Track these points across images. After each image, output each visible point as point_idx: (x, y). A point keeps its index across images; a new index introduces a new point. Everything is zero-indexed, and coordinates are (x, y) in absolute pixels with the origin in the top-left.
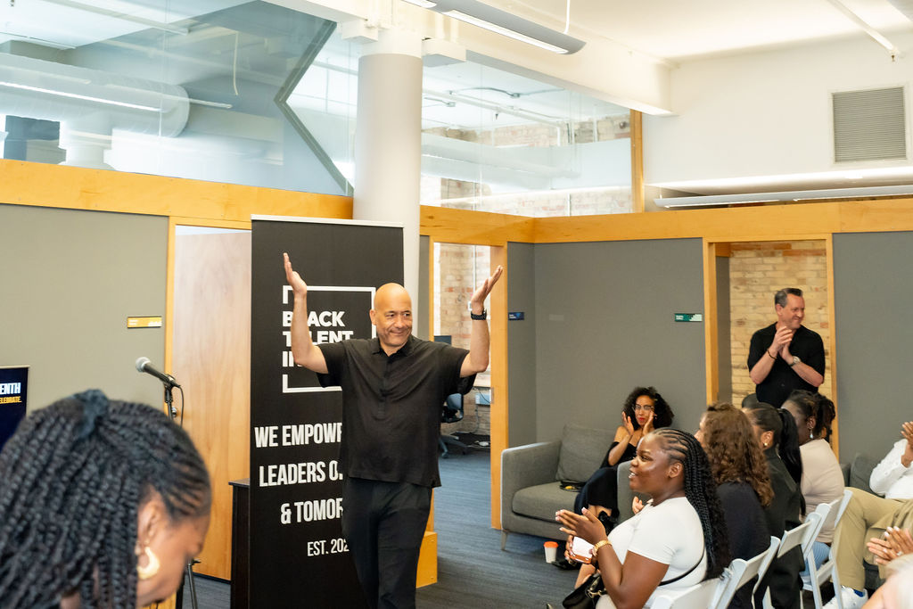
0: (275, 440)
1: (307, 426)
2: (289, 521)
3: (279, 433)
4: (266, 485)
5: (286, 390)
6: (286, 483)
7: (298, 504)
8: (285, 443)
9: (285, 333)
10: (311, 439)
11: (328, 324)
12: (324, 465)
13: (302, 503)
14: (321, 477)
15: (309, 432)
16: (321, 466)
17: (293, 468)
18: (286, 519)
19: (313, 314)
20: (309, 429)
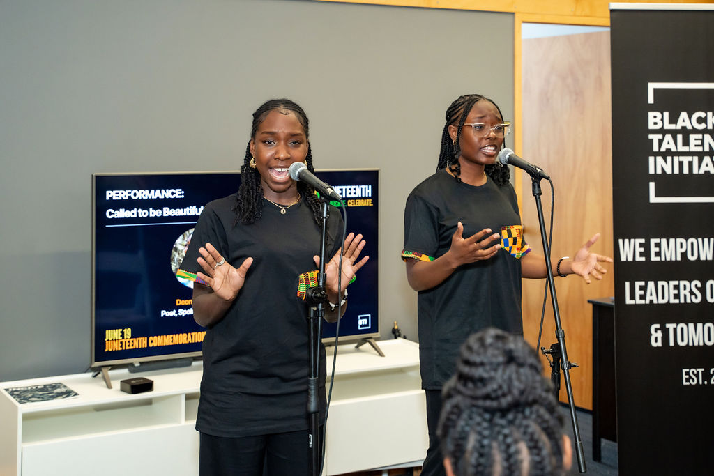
0: (641, 254)
1: (679, 240)
2: (659, 344)
3: (646, 246)
4: (633, 302)
5: (653, 199)
6: (655, 302)
7: (671, 326)
8: (653, 258)
9: (651, 136)
10: (684, 255)
11: (702, 126)
13: (674, 325)
14: (696, 297)
15: (681, 247)
16: (696, 285)
17: (663, 286)
18: (656, 341)
19: (683, 115)
20: (681, 244)
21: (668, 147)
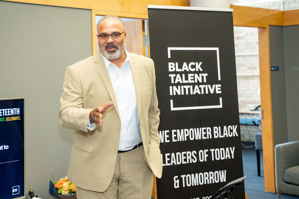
0: (168, 139)
2: (178, 187)
3: (170, 134)
5: (173, 109)
6: (175, 164)
7: (183, 176)
8: (174, 140)
9: (170, 75)
10: (188, 137)
11: (193, 70)
12: (196, 153)
13: (185, 176)
14: (195, 160)
15: (187, 134)
16: (194, 153)
17: (179, 155)
18: (176, 185)
19: (185, 64)
20: (186, 131)
21: (179, 81)
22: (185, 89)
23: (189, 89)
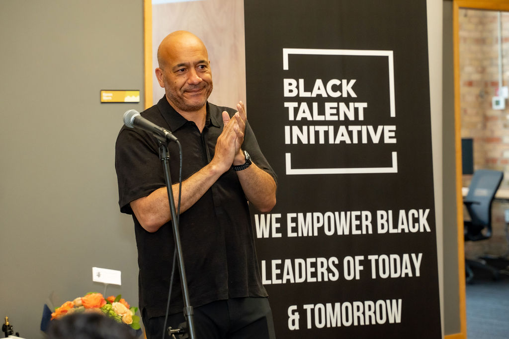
0: (278, 230)
1: (316, 215)
2: (297, 327)
3: (283, 221)
4: (269, 282)
5: (290, 171)
6: (292, 281)
7: (308, 307)
8: (290, 234)
9: (286, 104)
10: (321, 230)
11: (337, 94)
12: (337, 262)
13: (312, 306)
14: (334, 275)
15: (318, 222)
16: (333, 262)
17: (300, 264)
18: (293, 324)
19: (319, 83)
20: (318, 218)
21: (304, 115)
22: (317, 133)
23: (326, 133)
